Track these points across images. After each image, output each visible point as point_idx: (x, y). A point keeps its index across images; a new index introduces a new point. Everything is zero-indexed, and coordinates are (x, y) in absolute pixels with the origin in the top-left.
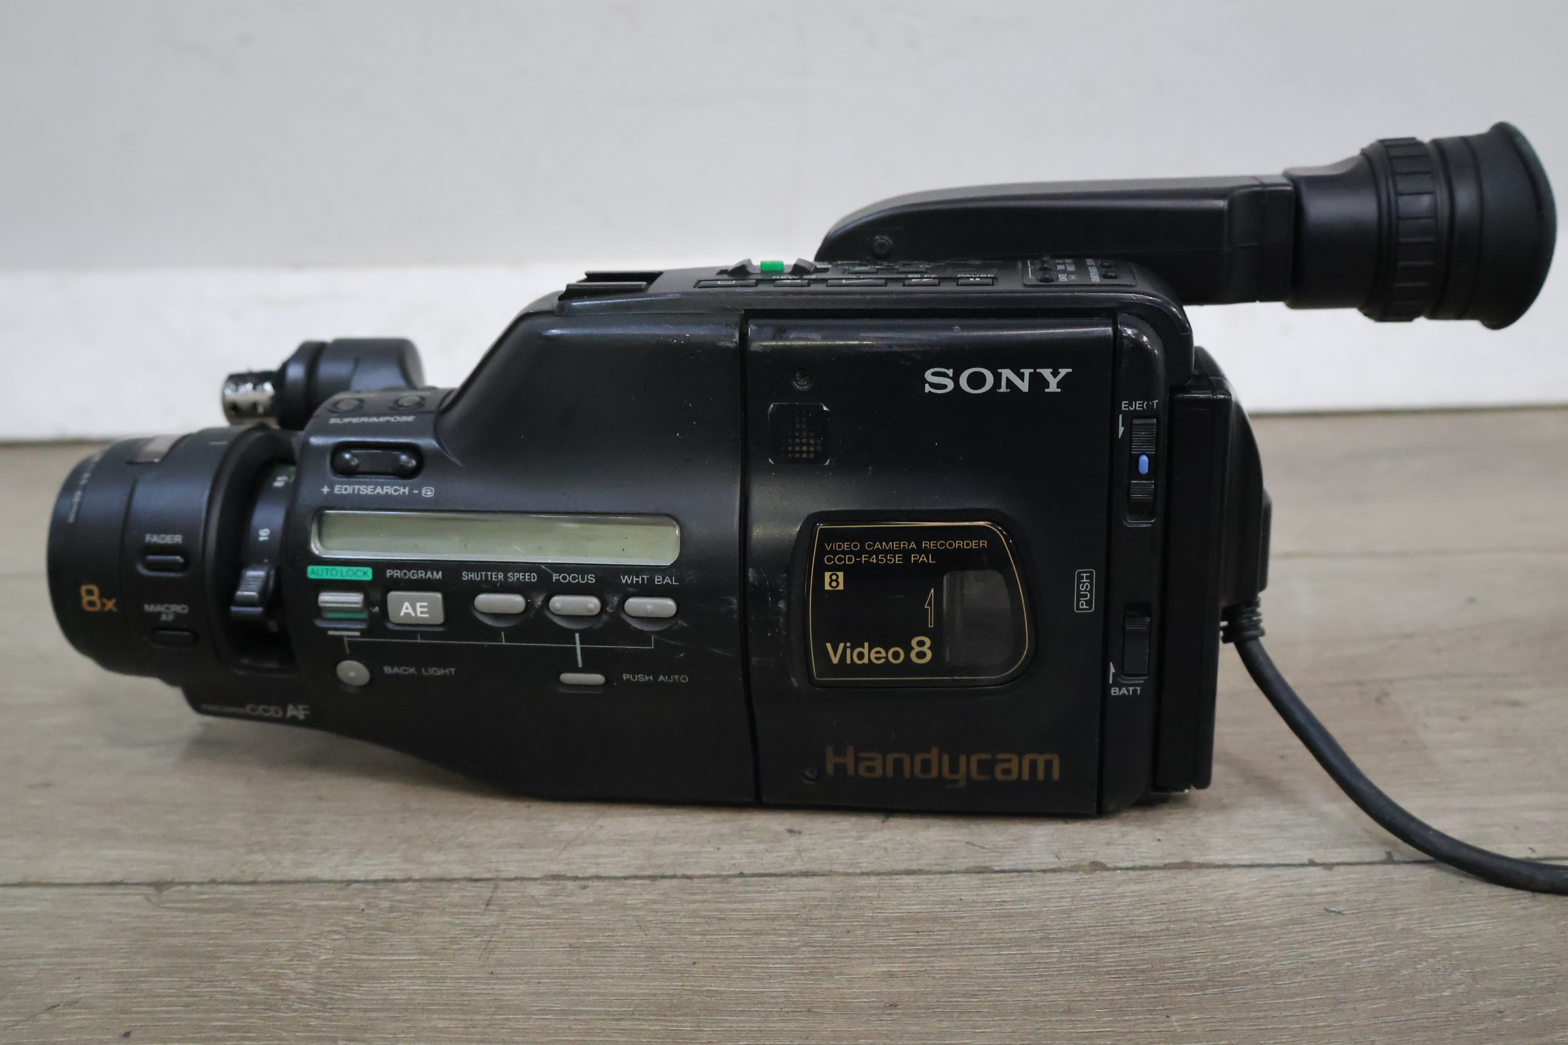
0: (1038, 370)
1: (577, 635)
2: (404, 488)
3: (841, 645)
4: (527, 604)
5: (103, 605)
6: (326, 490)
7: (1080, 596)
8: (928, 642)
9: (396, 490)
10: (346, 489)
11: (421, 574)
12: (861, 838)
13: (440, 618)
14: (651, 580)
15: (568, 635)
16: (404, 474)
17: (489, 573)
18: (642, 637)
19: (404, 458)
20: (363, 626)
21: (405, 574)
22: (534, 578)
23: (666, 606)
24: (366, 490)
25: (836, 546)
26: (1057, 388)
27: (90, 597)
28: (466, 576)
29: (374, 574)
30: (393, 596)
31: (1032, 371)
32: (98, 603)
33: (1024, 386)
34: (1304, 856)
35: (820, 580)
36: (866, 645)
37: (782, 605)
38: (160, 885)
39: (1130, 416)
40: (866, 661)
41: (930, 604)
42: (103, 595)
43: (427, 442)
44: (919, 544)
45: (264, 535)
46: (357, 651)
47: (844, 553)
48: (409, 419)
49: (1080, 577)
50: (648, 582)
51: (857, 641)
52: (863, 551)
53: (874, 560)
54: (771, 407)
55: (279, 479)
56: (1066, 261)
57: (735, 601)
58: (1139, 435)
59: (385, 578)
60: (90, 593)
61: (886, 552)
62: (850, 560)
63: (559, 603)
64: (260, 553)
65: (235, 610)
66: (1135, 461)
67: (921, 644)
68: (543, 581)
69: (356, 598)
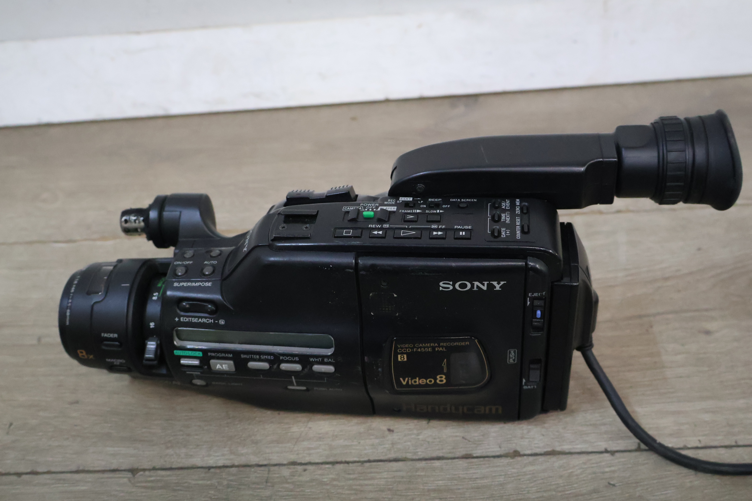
0: (491, 282)
1: (293, 377)
2: (211, 320)
3: (407, 379)
4: (270, 367)
5: (88, 356)
6: (177, 319)
7: (510, 358)
8: (444, 377)
9: (208, 321)
10: (186, 319)
11: (223, 355)
13: (233, 369)
14: (323, 360)
15: (290, 376)
16: (210, 313)
17: (253, 356)
18: (321, 378)
19: (209, 306)
20: (201, 370)
21: (216, 355)
22: (272, 358)
23: (331, 368)
24: (195, 320)
25: (402, 345)
26: (500, 288)
27: (82, 354)
28: (243, 356)
29: (203, 354)
30: (212, 362)
31: (488, 282)
32: (86, 356)
33: (485, 288)
34: (602, 445)
35: (396, 357)
36: (417, 378)
37: (380, 370)
38: (133, 471)
39: (533, 299)
40: (417, 383)
41: (444, 364)
42: (87, 354)
43: (218, 297)
44: (439, 344)
45: (152, 325)
46: (200, 378)
47: (406, 348)
48: (209, 284)
49: (510, 352)
50: (322, 360)
51: (413, 377)
52: (414, 347)
53: (419, 350)
54: (371, 294)
55: (155, 294)
56: (506, 204)
57: (360, 368)
58: (537, 303)
59: (208, 355)
60: (81, 352)
61: (424, 347)
62: (408, 351)
63: (284, 366)
64: (152, 333)
65: (145, 362)
66: (535, 313)
67: (441, 377)
68: (276, 358)
69: (196, 362)
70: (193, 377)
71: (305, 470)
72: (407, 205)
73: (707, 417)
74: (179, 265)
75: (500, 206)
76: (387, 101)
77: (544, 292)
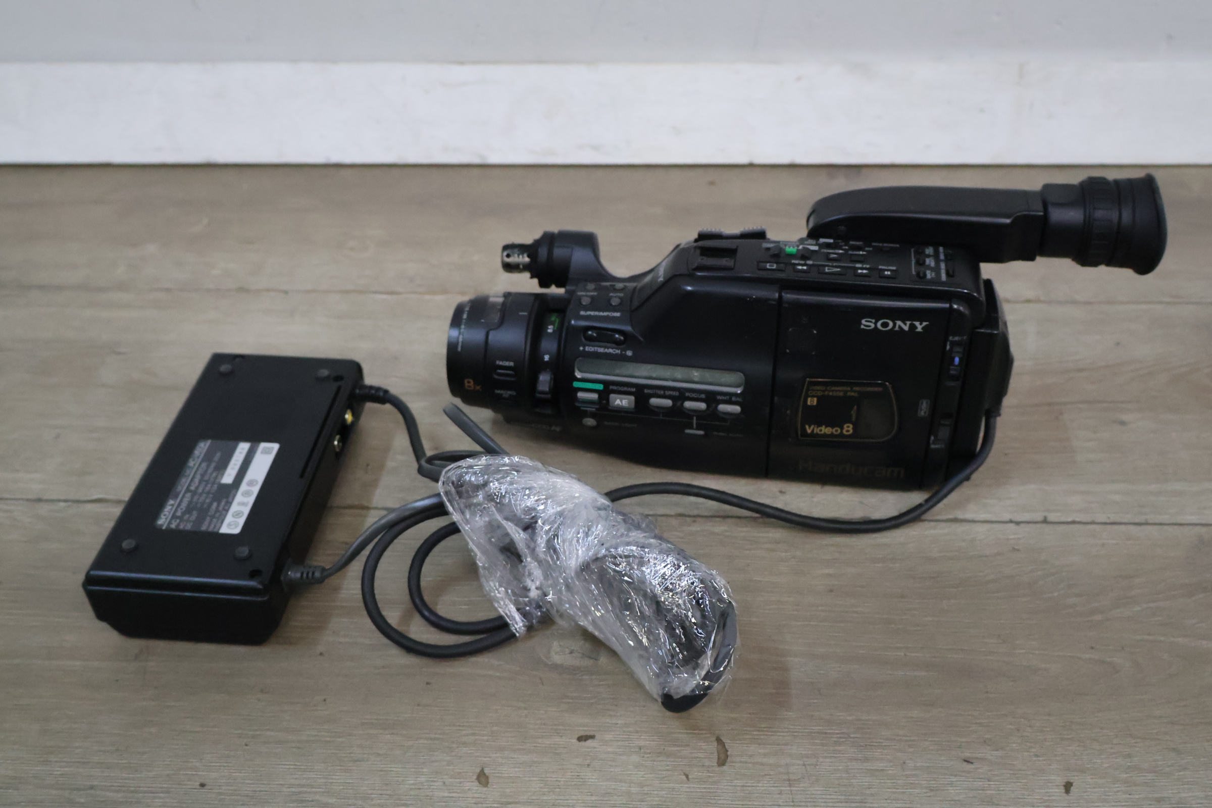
0: (913, 323)
1: (695, 418)
2: (618, 350)
3: (813, 426)
4: (673, 404)
5: (475, 387)
7: (921, 410)
8: (851, 426)
9: (614, 351)
10: (591, 349)
11: (625, 389)
12: (813, 497)
13: (633, 405)
14: (731, 398)
15: (691, 417)
16: (617, 343)
17: (657, 390)
18: (724, 420)
19: (617, 336)
20: (597, 407)
21: (619, 388)
22: (676, 394)
23: (737, 409)
24: (601, 350)
25: (814, 388)
26: (922, 330)
27: (469, 384)
28: (646, 391)
29: (604, 387)
30: (612, 396)
31: (911, 322)
32: (473, 386)
33: (906, 328)
34: (1007, 516)
35: (806, 401)
36: (824, 426)
37: (788, 412)
39: (953, 344)
40: (822, 432)
41: (854, 412)
42: (475, 384)
43: (628, 328)
44: (852, 388)
46: (593, 415)
47: (818, 390)
48: (618, 314)
49: (922, 403)
50: (729, 399)
51: (819, 425)
52: (826, 390)
53: (831, 394)
54: (790, 330)
55: (550, 327)
56: (929, 251)
57: (768, 410)
58: (957, 349)
59: (609, 389)
60: (469, 382)
61: (836, 391)
62: (819, 394)
63: (688, 404)
64: (544, 366)
65: (538, 395)
66: (953, 359)
67: (848, 427)
68: (681, 395)
69: (595, 396)
70: (585, 414)
72: (828, 246)
73: (1117, 498)
74: (583, 296)
75: (923, 252)
76: (751, 166)
77: (965, 337)
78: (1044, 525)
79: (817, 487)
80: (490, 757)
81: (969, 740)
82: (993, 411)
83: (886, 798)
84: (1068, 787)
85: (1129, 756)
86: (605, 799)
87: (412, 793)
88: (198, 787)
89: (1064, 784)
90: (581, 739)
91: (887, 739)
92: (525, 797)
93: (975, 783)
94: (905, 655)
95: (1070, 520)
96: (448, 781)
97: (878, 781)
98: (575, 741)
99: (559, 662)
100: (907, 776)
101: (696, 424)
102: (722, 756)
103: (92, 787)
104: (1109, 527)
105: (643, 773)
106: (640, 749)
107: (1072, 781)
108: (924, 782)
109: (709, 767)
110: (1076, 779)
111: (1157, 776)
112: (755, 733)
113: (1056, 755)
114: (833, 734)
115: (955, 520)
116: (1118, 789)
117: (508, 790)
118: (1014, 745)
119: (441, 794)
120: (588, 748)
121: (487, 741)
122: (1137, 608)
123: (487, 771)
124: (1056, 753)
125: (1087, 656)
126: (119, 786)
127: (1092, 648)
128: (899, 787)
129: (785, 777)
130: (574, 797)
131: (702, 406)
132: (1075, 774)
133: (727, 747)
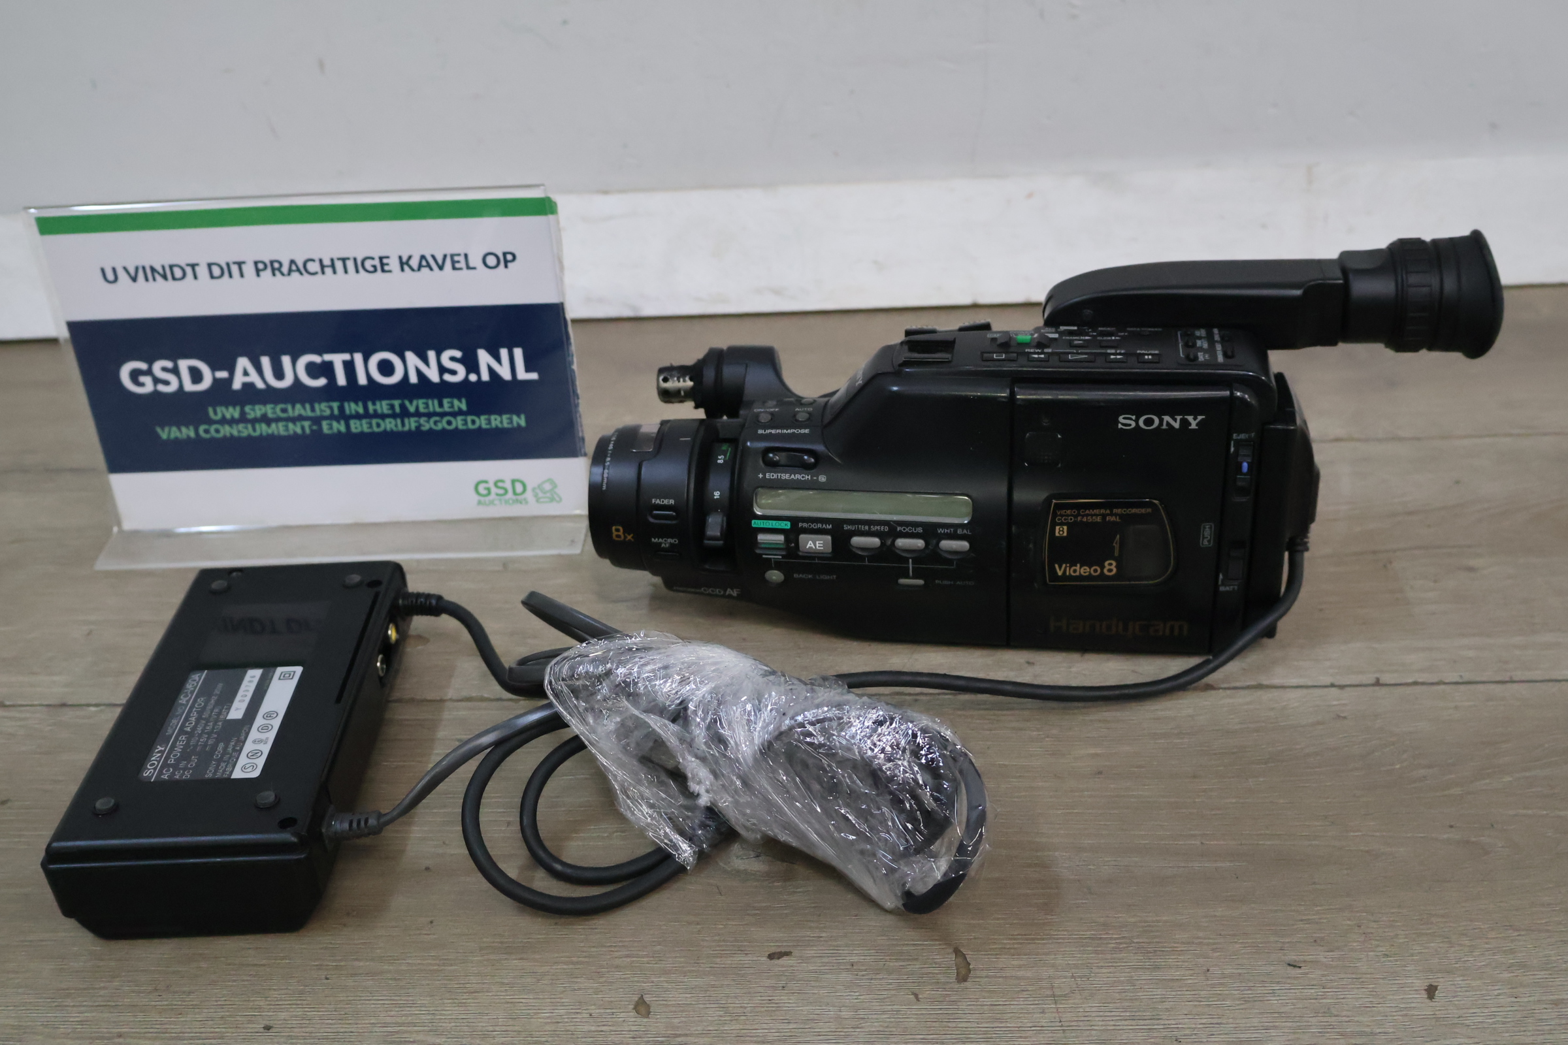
0: (1185, 417)
1: (910, 560)
2: (808, 476)
3: (1064, 566)
4: (882, 543)
5: (625, 537)
6: (761, 476)
7: (1204, 538)
8: (1114, 563)
9: (803, 477)
10: (773, 476)
11: (820, 525)
12: (1070, 668)
13: (829, 549)
14: (955, 531)
15: (906, 560)
16: (807, 467)
17: (860, 526)
18: (948, 562)
19: (806, 457)
20: (784, 553)
21: (810, 526)
22: (886, 528)
23: (964, 545)
24: (785, 476)
25: (1063, 512)
26: (1196, 426)
27: (617, 532)
28: (846, 527)
29: (791, 525)
30: (802, 537)
31: (1182, 417)
32: (623, 537)
33: (1177, 425)
34: (1328, 680)
35: (1053, 531)
36: (1078, 565)
37: (1031, 546)
39: (1238, 443)
40: (1078, 574)
41: (1116, 543)
42: (624, 532)
43: (820, 448)
44: (1112, 511)
45: (717, 495)
46: (778, 566)
47: (1068, 516)
48: (806, 431)
49: (1205, 528)
50: (953, 532)
51: (1073, 564)
52: (1079, 515)
53: (1085, 520)
54: (1028, 435)
55: (719, 457)
56: (1202, 332)
57: (1004, 543)
58: (1243, 452)
59: (798, 527)
60: (617, 530)
61: (1092, 515)
62: (1071, 520)
63: (901, 542)
64: (716, 506)
65: (706, 542)
66: (1240, 466)
67: (1110, 564)
68: (892, 530)
69: (780, 538)
70: (768, 565)
71: (916, 700)
72: (1071, 333)
73: (1471, 653)
74: (761, 412)
75: (1193, 334)
77: (1253, 435)
78: (1377, 688)
79: (1075, 656)
80: (652, 982)
81: (1294, 941)
82: (1297, 545)
83: (1186, 1013)
84: (1431, 991)
85: (1512, 951)
86: (806, 1027)
87: (548, 1028)
88: (262, 1030)
89: (1426, 988)
90: (771, 957)
91: (1183, 943)
92: (699, 1028)
93: (1306, 991)
94: (1202, 843)
95: (1410, 680)
96: (595, 1011)
97: (1174, 993)
98: (764, 959)
99: (742, 868)
100: (1213, 986)
101: (913, 567)
102: (963, 971)
103: (120, 1036)
104: (1462, 687)
105: (857, 994)
106: (853, 965)
107: (1436, 984)
108: (1236, 992)
109: (945, 983)
110: (1443, 983)
111: (1551, 974)
112: (1005, 942)
113: (1412, 955)
114: (1111, 938)
115: (1260, 687)
116: (1499, 991)
117: (676, 1021)
118: (1355, 944)
119: (586, 1028)
120: (783, 966)
121: (648, 963)
122: (1508, 779)
123: (647, 998)
124: (1412, 951)
125: (1445, 836)
126: (156, 1033)
127: (1451, 827)
128: (1203, 1000)
129: (1049, 992)
130: (765, 1026)
131: (920, 543)
132: (1440, 975)
133: (968, 960)
